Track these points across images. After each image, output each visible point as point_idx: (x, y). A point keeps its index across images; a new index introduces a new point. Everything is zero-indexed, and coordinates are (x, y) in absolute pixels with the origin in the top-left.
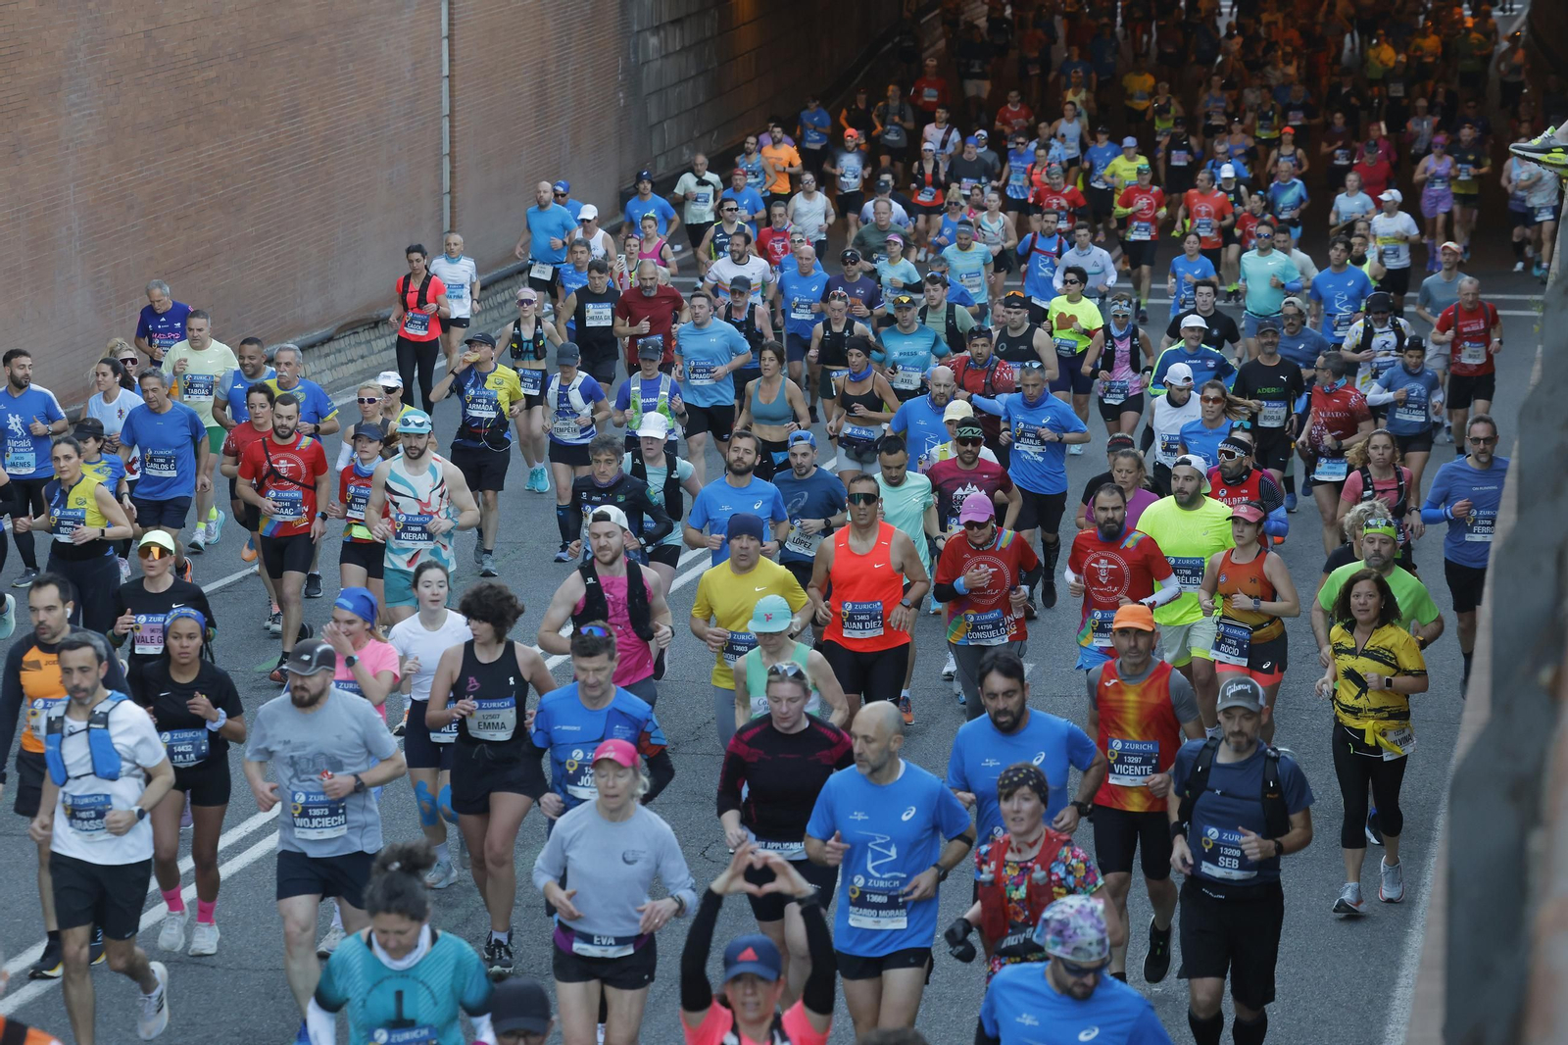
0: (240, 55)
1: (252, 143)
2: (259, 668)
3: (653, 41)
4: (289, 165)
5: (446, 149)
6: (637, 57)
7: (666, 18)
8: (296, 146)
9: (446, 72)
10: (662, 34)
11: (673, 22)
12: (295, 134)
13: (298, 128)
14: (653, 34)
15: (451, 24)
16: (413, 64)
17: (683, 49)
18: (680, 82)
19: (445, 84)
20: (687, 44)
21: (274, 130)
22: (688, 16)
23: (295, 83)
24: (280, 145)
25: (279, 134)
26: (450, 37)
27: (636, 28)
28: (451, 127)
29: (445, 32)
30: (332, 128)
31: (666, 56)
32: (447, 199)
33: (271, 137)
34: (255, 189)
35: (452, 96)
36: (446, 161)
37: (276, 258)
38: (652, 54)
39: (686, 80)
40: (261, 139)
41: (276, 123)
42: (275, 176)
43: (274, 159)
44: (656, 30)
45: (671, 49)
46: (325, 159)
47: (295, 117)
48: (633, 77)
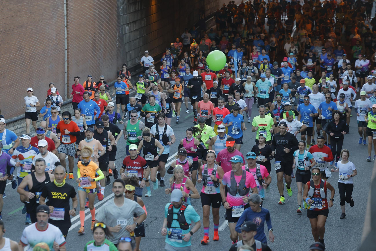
0: (4, 32)
1: (8, 57)
2: (9, 214)
3: (127, 28)
4: (20, 64)
5: (66, 59)
6: (122, 32)
7: (131, 21)
8: (21, 58)
9: (66, 37)
10: (130, 25)
11: (133, 22)
12: (21, 55)
13: (22, 53)
14: (127, 26)
15: (67, 23)
16: (56, 34)
17: (136, 30)
18: (135, 40)
19: (66, 40)
20: (137, 28)
21: (14, 54)
22: (137, 20)
23: (21, 40)
24: (17, 58)
25: (16, 55)
26: (67, 26)
27: (122, 24)
28: (68, 53)
29: (66, 25)
30: (32, 53)
31: (131, 32)
32: (66, 74)
33: (14, 56)
34: (8, 71)
35: (68, 44)
36: (66, 63)
37: (15, 91)
38: (127, 32)
39: (137, 39)
40: (11, 57)
41: (15, 52)
42: (15, 67)
43: (15, 62)
44: (128, 24)
45: (132, 30)
46: (30, 62)
47: (21, 50)
48: (121, 38)
